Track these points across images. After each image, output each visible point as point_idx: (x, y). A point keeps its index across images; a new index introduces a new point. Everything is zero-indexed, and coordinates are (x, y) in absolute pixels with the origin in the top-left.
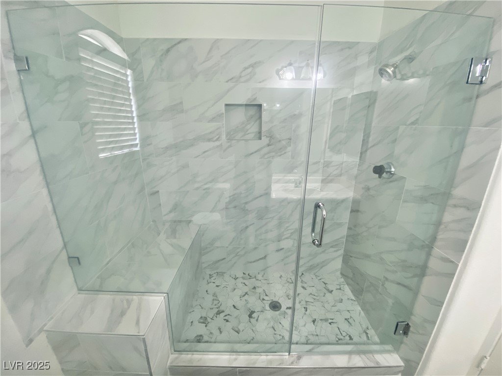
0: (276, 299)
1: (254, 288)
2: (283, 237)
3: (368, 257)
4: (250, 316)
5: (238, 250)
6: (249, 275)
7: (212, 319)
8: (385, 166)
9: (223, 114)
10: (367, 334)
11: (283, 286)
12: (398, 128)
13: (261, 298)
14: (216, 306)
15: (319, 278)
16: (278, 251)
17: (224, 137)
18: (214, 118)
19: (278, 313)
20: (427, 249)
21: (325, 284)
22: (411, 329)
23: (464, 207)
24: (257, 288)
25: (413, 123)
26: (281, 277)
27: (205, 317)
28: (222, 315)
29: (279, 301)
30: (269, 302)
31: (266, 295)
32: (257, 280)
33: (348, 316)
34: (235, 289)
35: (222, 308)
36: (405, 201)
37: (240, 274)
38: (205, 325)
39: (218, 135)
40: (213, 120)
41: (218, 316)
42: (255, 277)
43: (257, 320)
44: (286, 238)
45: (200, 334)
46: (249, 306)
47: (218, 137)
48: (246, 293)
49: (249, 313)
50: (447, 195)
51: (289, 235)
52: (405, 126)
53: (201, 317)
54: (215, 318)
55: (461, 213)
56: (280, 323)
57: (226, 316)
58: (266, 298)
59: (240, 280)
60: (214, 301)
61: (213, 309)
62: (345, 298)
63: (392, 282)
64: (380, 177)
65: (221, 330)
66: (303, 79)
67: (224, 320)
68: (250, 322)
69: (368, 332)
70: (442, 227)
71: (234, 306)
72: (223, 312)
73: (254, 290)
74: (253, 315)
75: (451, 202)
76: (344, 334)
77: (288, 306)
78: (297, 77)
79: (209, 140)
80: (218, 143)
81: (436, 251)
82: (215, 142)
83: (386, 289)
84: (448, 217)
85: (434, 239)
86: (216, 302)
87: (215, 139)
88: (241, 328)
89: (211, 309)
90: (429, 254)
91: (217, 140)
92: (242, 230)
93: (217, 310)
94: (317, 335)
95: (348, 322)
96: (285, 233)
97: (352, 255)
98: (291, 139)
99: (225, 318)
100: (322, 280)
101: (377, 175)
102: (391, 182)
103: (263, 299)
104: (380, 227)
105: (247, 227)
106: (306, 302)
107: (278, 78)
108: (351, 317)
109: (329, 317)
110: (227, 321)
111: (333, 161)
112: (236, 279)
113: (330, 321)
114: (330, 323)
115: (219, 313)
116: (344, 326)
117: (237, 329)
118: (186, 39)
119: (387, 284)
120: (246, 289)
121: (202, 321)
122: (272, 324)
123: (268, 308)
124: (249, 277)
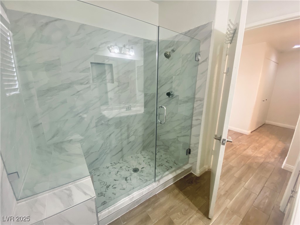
0: (135, 167)
1: (121, 167)
2: (130, 135)
3: (168, 132)
4: (126, 180)
5: (106, 151)
6: (114, 163)
7: (105, 192)
8: (171, 92)
9: (90, 68)
10: (175, 163)
11: (135, 161)
12: (172, 77)
13: (127, 170)
14: (104, 185)
15: (149, 151)
16: (128, 144)
17: (91, 81)
18: (84, 70)
19: (139, 172)
20: (191, 119)
21: (152, 152)
22: (191, 150)
23: (199, 100)
24: (122, 167)
25: (178, 75)
26: (132, 157)
27: (101, 193)
28: (110, 187)
29: (137, 167)
30: (132, 170)
31: (129, 168)
32: (121, 163)
33: (166, 160)
34: (110, 173)
35: (108, 184)
36: (180, 104)
37: (109, 165)
38: (103, 196)
39: (87, 80)
40: (83, 71)
41: (108, 188)
42: (119, 163)
43: (131, 180)
44: (132, 135)
45: (103, 201)
46: (123, 176)
47: (87, 82)
48: (118, 172)
49: (125, 179)
50: (194, 98)
51: (133, 133)
52: (175, 76)
53: (98, 194)
54: (107, 190)
55: (199, 102)
56: (142, 176)
57: (113, 186)
58: (129, 169)
59: (111, 168)
60: (101, 183)
61: (103, 187)
62: (162, 154)
63: (181, 136)
64: (169, 97)
65: (114, 193)
66: (122, 54)
67: (113, 188)
68: (127, 182)
69: (175, 162)
70: (194, 109)
71: (114, 180)
72: (110, 185)
73: (121, 169)
74: (127, 179)
75: (196, 100)
76: (168, 167)
77: (142, 167)
78: (120, 53)
79: (81, 84)
80: (88, 85)
81: (194, 118)
82: (86, 85)
83: (179, 141)
84: (195, 105)
85: (192, 114)
86: (102, 183)
87: (85, 83)
88: (124, 186)
89: (102, 187)
90: (192, 120)
91: (87, 83)
92: (107, 138)
93: (106, 186)
94: (159, 172)
95: (168, 162)
96: (131, 133)
97: (160, 135)
98: (129, 83)
99: (113, 187)
100: (151, 151)
101: (168, 96)
102: (173, 98)
103: (129, 170)
104: (172, 117)
105: (110, 135)
106: (148, 162)
107: (109, 51)
108: (168, 160)
109: (160, 164)
110: (115, 188)
111: (148, 93)
112: (108, 168)
113: (161, 165)
114: (162, 166)
115: (108, 187)
116: (167, 164)
117: (123, 189)
118: (61, 19)
119: (179, 139)
120: (117, 170)
121: (100, 195)
122: (138, 178)
123: (132, 172)
124: (115, 164)
